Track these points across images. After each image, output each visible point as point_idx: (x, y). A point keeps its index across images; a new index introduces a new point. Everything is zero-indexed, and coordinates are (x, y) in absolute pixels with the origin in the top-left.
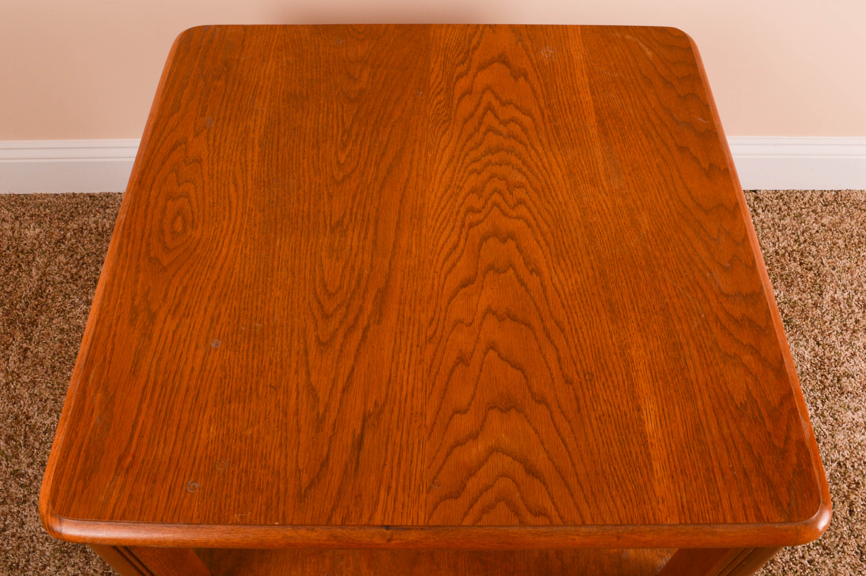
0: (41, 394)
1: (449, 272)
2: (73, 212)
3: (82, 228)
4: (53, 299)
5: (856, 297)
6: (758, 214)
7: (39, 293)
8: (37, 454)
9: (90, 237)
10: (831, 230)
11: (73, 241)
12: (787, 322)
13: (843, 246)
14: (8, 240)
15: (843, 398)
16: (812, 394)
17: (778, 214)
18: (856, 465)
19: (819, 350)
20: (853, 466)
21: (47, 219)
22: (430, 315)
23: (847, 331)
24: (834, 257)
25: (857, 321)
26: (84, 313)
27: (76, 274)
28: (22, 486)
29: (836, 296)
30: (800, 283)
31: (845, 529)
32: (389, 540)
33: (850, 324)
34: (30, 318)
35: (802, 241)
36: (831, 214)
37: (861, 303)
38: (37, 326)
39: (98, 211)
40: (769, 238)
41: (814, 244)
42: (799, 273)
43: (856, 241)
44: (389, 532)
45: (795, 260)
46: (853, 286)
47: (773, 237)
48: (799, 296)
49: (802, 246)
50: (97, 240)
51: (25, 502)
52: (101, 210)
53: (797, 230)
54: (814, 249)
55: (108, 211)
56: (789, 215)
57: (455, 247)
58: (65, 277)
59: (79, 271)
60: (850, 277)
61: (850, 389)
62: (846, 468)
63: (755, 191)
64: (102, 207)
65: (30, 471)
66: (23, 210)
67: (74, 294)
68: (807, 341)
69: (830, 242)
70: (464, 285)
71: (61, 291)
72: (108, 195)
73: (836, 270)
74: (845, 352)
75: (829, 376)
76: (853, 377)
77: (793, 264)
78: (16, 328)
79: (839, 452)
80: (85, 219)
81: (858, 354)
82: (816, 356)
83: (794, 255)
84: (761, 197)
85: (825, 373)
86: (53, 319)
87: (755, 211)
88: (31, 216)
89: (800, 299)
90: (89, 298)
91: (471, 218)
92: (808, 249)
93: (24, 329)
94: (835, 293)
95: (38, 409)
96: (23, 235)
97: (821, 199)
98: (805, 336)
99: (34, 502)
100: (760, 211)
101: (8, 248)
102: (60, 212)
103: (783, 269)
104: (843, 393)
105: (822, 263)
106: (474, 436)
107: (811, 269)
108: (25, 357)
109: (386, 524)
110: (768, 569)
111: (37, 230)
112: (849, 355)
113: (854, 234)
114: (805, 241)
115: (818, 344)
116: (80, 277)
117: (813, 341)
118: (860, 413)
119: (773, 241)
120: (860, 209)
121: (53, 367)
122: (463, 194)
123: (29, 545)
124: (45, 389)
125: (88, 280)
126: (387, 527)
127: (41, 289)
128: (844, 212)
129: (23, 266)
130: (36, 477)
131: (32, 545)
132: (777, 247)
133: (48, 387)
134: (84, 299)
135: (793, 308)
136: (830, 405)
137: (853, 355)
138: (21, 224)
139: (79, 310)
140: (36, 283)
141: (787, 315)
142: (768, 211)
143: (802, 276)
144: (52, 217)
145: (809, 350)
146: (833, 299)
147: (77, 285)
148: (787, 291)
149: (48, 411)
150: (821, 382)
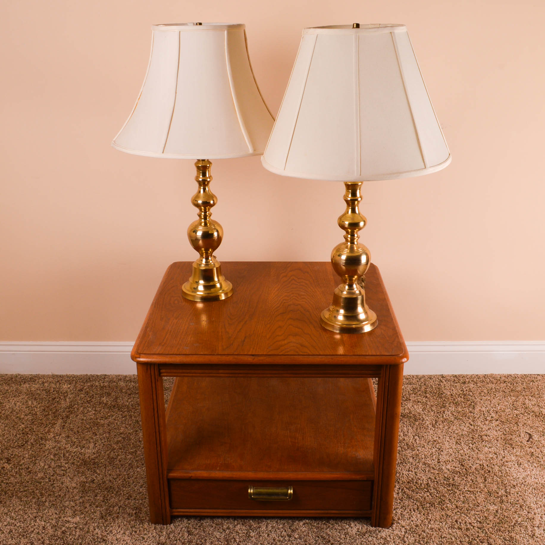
0: (72, 440)
1: (276, 311)
2: (87, 380)
3: (92, 385)
4: (78, 409)
5: (492, 409)
6: (442, 382)
7: (71, 406)
8: (70, 460)
9: (97, 389)
10: (481, 387)
11: (88, 390)
12: (455, 418)
13: (487, 392)
14: (54, 389)
15: (484, 443)
16: (467, 442)
17: (453, 382)
18: (489, 465)
19: (472, 427)
20: (487, 465)
21: (74, 382)
22: (269, 319)
23: (486, 421)
24: (482, 396)
25: (492, 417)
26: (94, 414)
27: (90, 400)
28: (62, 470)
29: (482, 409)
30: (463, 405)
31: (482, 485)
32: (253, 359)
33: (489, 418)
34: (65, 415)
35: (465, 390)
36: (481, 382)
37: (495, 411)
38: (69, 418)
39: (100, 380)
40: (448, 390)
41: (471, 392)
42: (462, 401)
43: (494, 390)
44: (253, 357)
45: (461, 397)
46: (491, 406)
47: (450, 389)
48: (462, 409)
49: (465, 392)
50: (100, 389)
51: (64, 475)
52: (102, 380)
53: (462, 387)
54: (471, 393)
55: (106, 380)
56: (459, 382)
57: (278, 307)
58: (83, 401)
59: (91, 399)
60: (489, 402)
61: (487, 440)
62: (484, 466)
63: (442, 375)
64: (103, 378)
65: (66, 465)
66: (61, 379)
67: (89, 408)
68: (465, 424)
69: (479, 391)
70: (281, 314)
71: (82, 406)
72: (105, 375)
73: (483, 400)
74: (485, 428)
75: (476, 435)
76: (489, 436)
77: (459, 399)
78: (58, 419)
79: (480, 461)
80: (94, 382)
81: (492, 428)
82: (470, 429)
83: (461, 396)
84: (444, 376)
85: (474, 435)
86: (78, 416)
87: (441, 381)
88: (66, 381)
89: (463, 410)
90: (96, 409)
91: (284, 301)
92: (468, 393)
93: (63, 418)
94: (482, 408)
95: (71, 445)
96: (61, 387)
97: (477, 377)
98: (464, 422)
99: (68, 475)
100: (444, 381)
101: (54, 391)
102: (81, 379)
103: (455, 400)
104: (483, 441)
105: (475, 398)
106: (284, 340)
107: (469, 401)
108: (63, 428)
109: (253, 354)
110: (442, 499)
111: (69, 386)
112: (487, 429)
113: (493, 388)
114: (467, 390)
115: (471, 425)
116: (92, 401)
117: (468, 424)
118: (492, 448)
119: (450, 391)
120: (497, 380)
121: (78, 432)
122: (282, 297)
123: (66, 490)
124: (74, 439)
125: (96, 402)
126: (253, 355)
127: (71, 405)
128: (488, 381)
129: (62, 398)
130: (69, 468)
131: (67, 489)
132: (452, 393)
133: (76, 438)
134: (94, 409)
135: (458, 413)
136: (476, 446)
137: (489, 429)
138: (60, 384)
139: (91, 413)
140: (69, 403)
141: (455, 416)
142: (448, 381)
143: (464, 402)
144: (77, 381)
145: (466, 427)
146: (480, 410)
147: (90, 404)
148: (456, 408)
149: (76, 446)
150: (472, 438)
